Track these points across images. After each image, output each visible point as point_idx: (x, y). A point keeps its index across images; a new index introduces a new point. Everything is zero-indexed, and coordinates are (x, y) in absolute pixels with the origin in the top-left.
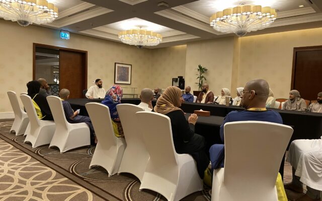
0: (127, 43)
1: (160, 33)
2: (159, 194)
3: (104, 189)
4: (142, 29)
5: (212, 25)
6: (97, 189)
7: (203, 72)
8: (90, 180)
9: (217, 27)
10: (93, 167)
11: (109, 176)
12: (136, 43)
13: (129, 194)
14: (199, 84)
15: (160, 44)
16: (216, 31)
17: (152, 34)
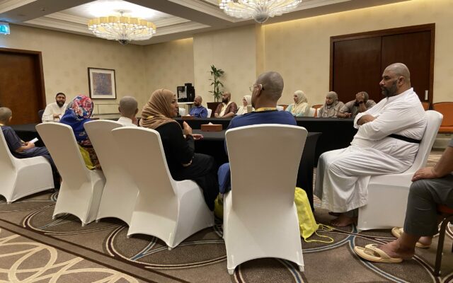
0: (104, 36)
1: (153, 21)
2: (155, 237)
3: (75, 243)
4: (124, 15)
5: (221, 8)
6: (65, 243)
7: (219, 76)
8: (54, 234)
9: (230, 10)
10: (58, 217)
11: (83, 225)
12: (116, 37)
13: (112, 244)
14: (215, 92)
15: (154, 38)
16: (229, 16)
17: (139, 22)
